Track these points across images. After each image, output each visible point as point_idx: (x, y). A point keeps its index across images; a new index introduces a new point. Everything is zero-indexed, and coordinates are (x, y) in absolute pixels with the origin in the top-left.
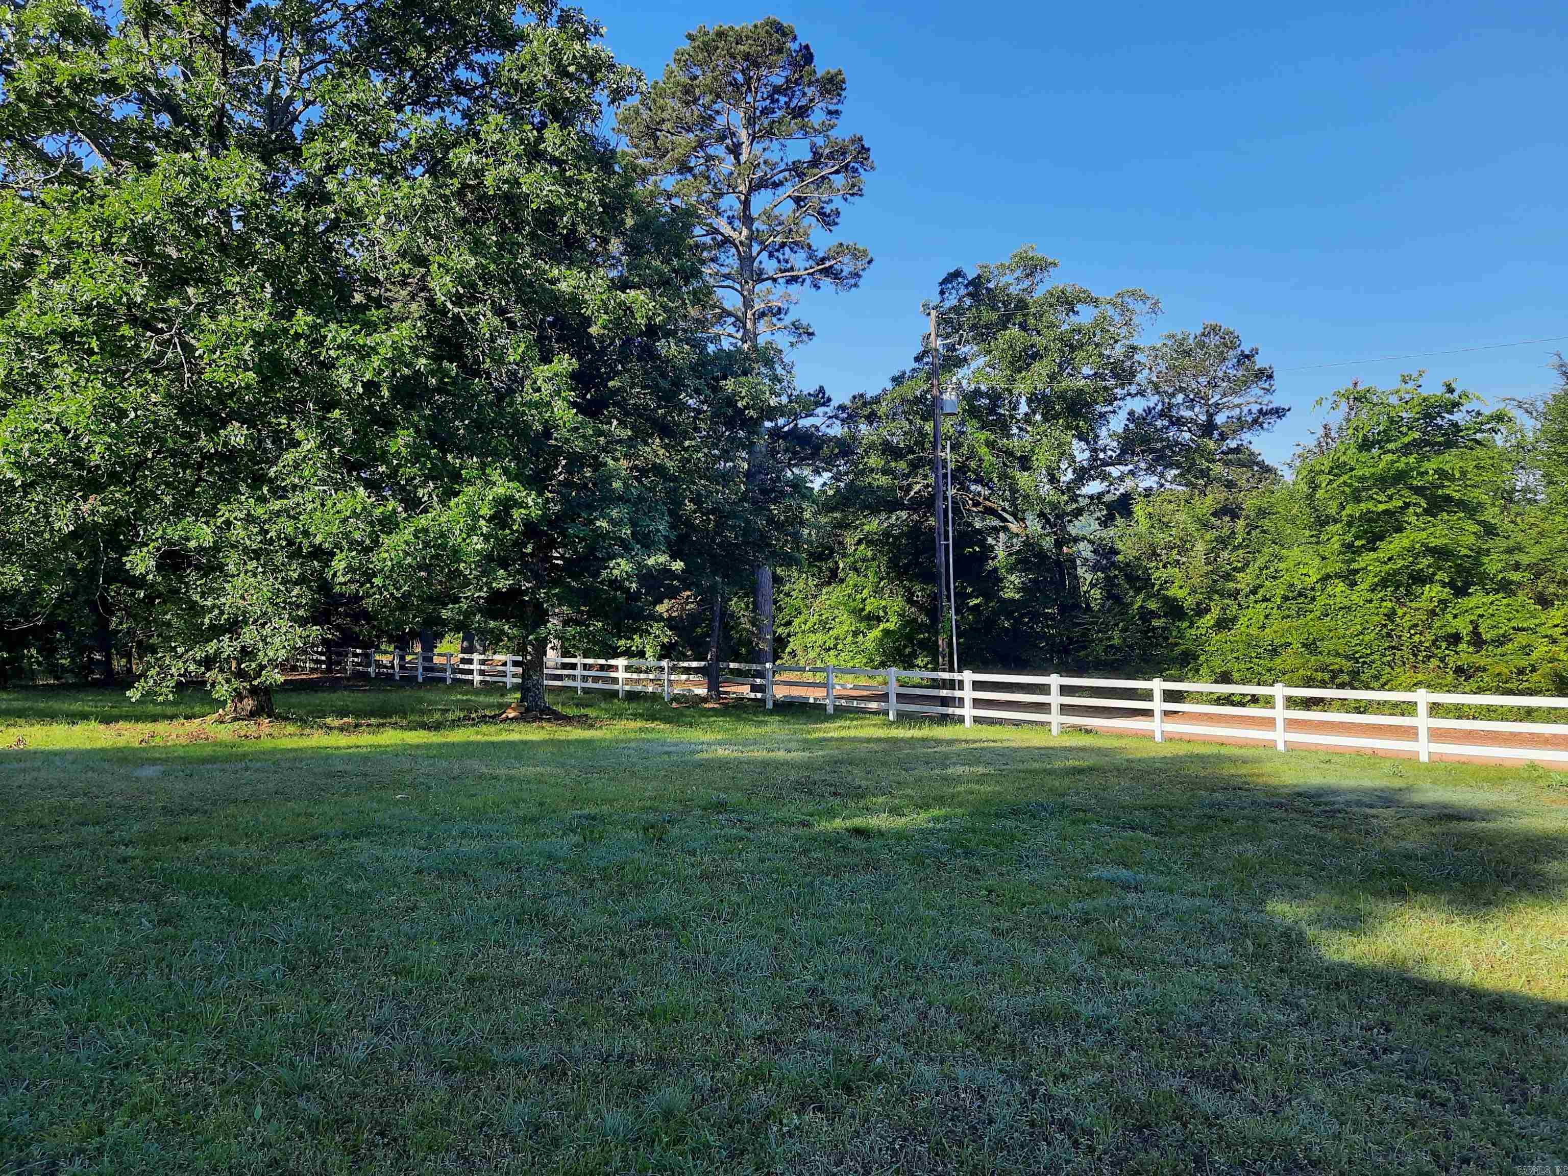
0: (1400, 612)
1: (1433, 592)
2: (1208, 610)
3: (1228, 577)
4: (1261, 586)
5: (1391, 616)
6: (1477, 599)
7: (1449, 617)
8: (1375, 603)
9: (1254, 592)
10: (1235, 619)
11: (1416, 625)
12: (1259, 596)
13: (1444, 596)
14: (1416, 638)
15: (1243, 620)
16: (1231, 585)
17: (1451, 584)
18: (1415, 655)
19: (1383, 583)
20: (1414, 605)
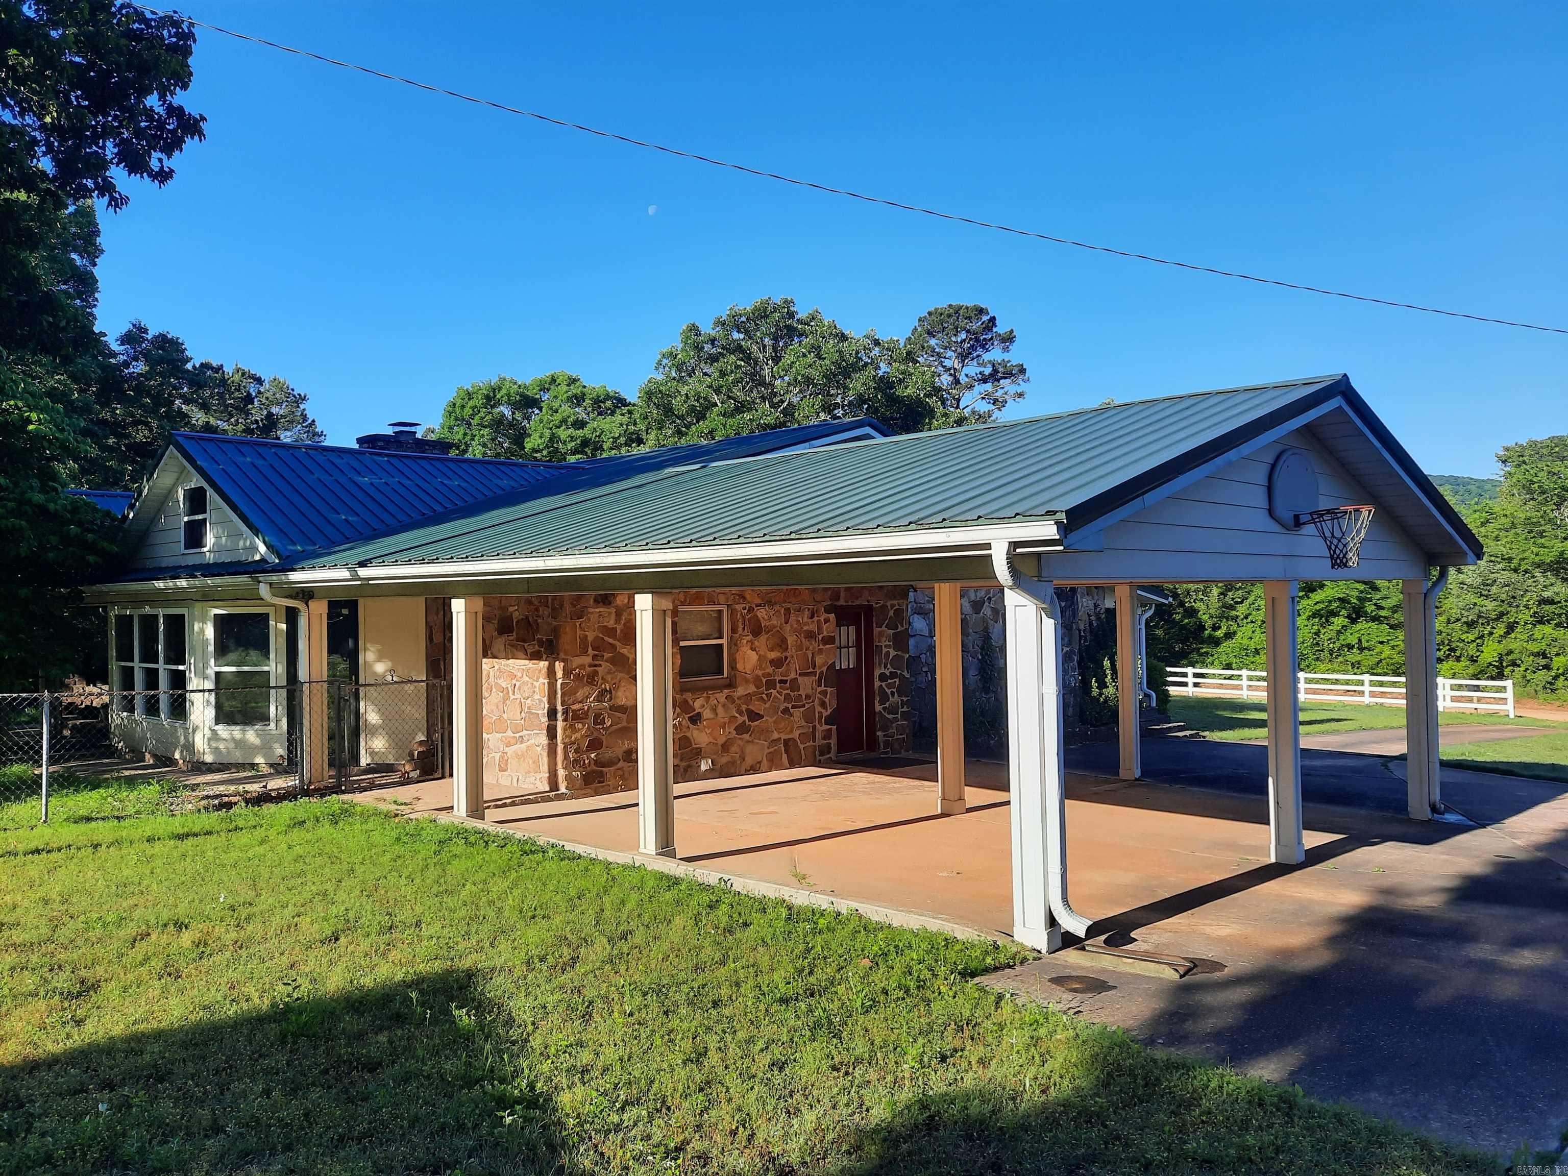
0: (1323, 631)
1: (1339, 622)
2: (1220, 627)
3: (1232, 608)
4: (1250, 614)
5: (1317, 634)
6: (1362, 625)
7: (1348, 634)
8: (1309, 627)
9: (1246, 618)
10: (1235, 633)
11: (1331, 639)
12: (1249, 620)
13: (1345, 623)
14: (1331, 646)
15: (1239, 634)
16: (1234, 613)
17: (1349, 617)
18: (1331, 655)
19: (1314, 616)
20: (1330, 628)
